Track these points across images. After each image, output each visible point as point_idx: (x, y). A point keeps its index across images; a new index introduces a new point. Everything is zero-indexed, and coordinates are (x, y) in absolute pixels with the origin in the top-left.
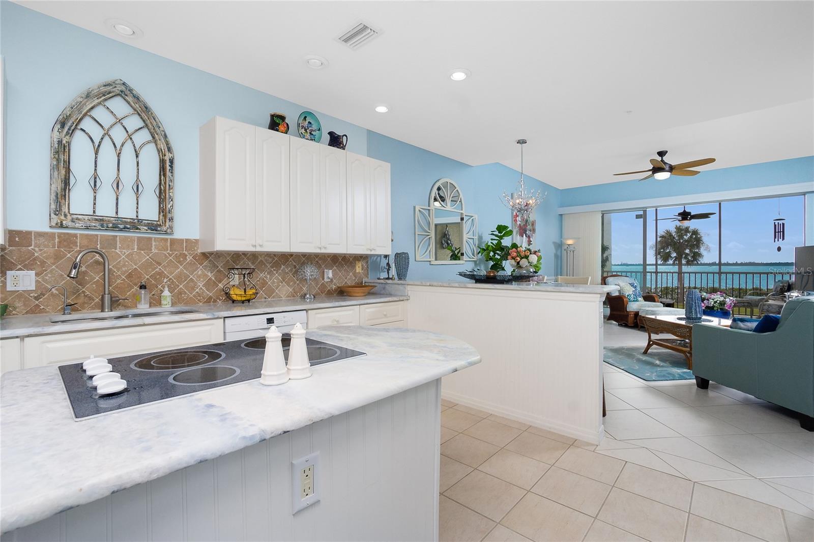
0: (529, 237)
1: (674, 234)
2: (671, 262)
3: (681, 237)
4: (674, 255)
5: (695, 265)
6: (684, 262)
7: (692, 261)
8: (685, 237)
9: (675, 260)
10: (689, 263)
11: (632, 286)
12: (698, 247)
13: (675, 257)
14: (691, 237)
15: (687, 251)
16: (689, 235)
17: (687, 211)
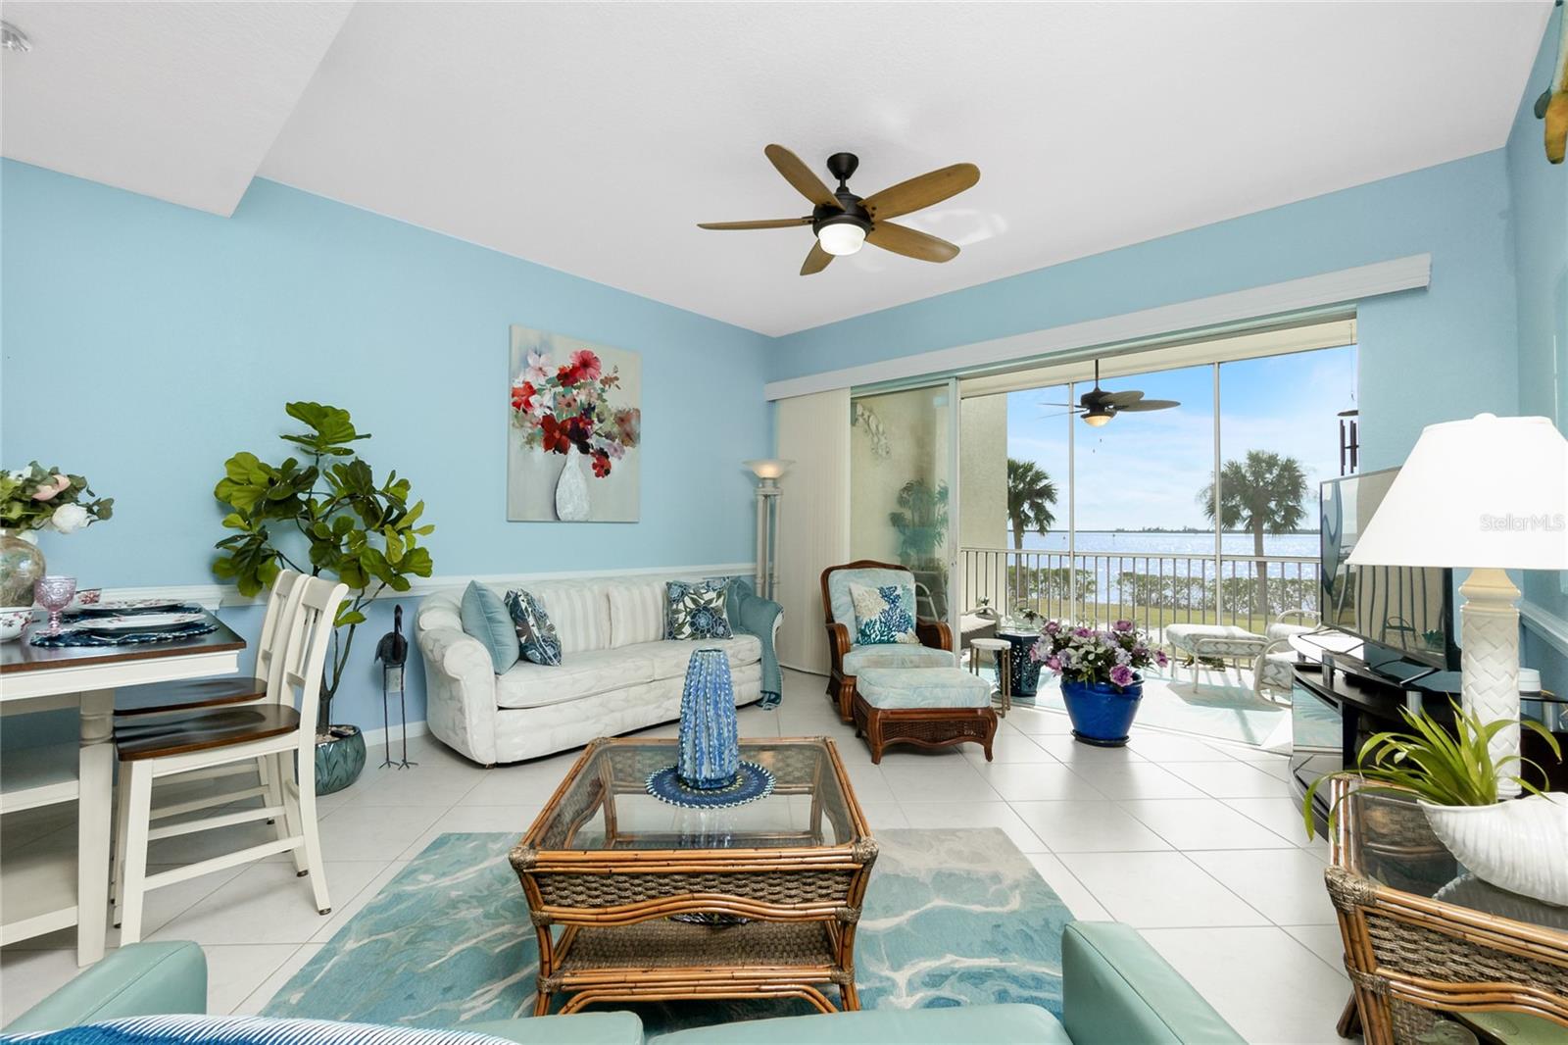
0: (602, 454)
1: (1243, 471)
2: (1240, 526)
3: (1258, 475)
4: (1246, 513)
5: (1290, 533)
6: (1266, 526)
7: (1285, 525)
8: (1268, 476)
9: (1250, 523)
10: (1277, 529)
11: (883, 597)
12: (1297, 496)
13: (1250, 516)
14: (1280, 476)
15: (1273, 505)
16: (1276, 472)
17: (1102, 390)
